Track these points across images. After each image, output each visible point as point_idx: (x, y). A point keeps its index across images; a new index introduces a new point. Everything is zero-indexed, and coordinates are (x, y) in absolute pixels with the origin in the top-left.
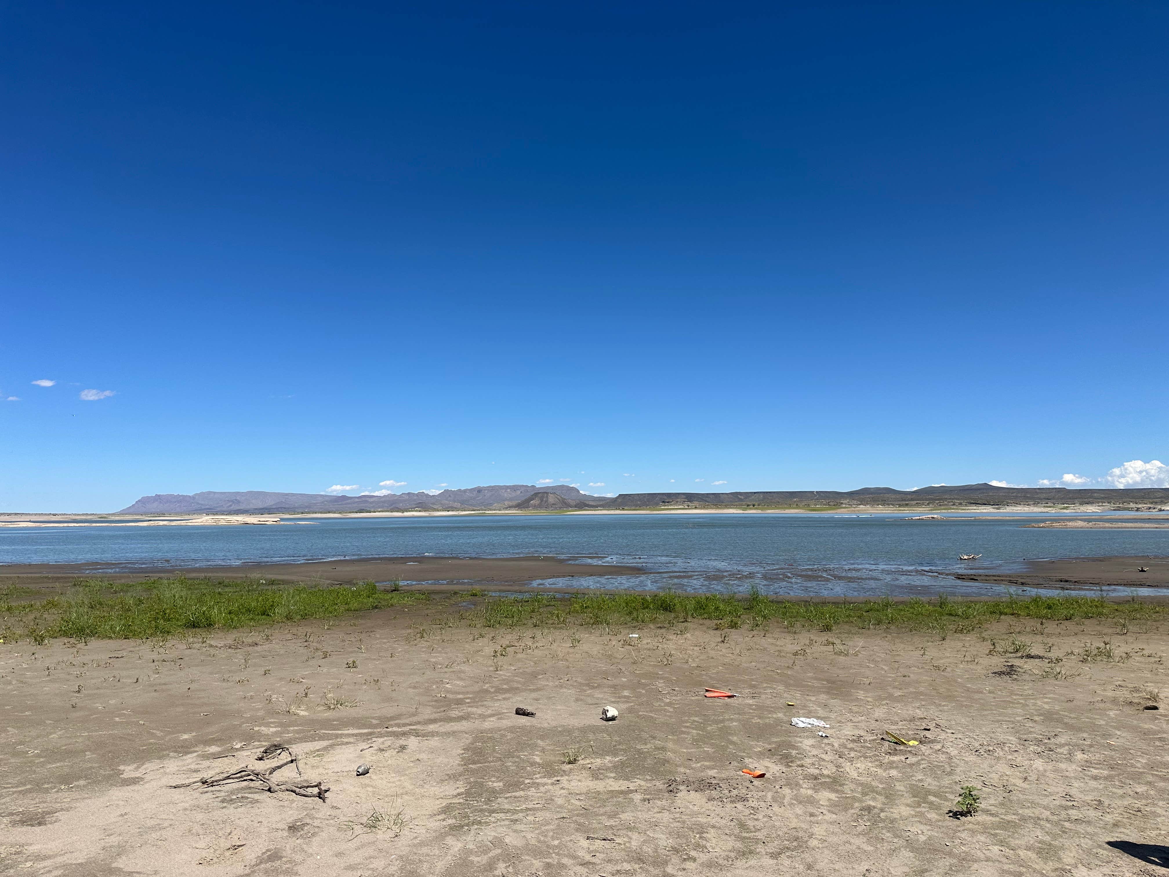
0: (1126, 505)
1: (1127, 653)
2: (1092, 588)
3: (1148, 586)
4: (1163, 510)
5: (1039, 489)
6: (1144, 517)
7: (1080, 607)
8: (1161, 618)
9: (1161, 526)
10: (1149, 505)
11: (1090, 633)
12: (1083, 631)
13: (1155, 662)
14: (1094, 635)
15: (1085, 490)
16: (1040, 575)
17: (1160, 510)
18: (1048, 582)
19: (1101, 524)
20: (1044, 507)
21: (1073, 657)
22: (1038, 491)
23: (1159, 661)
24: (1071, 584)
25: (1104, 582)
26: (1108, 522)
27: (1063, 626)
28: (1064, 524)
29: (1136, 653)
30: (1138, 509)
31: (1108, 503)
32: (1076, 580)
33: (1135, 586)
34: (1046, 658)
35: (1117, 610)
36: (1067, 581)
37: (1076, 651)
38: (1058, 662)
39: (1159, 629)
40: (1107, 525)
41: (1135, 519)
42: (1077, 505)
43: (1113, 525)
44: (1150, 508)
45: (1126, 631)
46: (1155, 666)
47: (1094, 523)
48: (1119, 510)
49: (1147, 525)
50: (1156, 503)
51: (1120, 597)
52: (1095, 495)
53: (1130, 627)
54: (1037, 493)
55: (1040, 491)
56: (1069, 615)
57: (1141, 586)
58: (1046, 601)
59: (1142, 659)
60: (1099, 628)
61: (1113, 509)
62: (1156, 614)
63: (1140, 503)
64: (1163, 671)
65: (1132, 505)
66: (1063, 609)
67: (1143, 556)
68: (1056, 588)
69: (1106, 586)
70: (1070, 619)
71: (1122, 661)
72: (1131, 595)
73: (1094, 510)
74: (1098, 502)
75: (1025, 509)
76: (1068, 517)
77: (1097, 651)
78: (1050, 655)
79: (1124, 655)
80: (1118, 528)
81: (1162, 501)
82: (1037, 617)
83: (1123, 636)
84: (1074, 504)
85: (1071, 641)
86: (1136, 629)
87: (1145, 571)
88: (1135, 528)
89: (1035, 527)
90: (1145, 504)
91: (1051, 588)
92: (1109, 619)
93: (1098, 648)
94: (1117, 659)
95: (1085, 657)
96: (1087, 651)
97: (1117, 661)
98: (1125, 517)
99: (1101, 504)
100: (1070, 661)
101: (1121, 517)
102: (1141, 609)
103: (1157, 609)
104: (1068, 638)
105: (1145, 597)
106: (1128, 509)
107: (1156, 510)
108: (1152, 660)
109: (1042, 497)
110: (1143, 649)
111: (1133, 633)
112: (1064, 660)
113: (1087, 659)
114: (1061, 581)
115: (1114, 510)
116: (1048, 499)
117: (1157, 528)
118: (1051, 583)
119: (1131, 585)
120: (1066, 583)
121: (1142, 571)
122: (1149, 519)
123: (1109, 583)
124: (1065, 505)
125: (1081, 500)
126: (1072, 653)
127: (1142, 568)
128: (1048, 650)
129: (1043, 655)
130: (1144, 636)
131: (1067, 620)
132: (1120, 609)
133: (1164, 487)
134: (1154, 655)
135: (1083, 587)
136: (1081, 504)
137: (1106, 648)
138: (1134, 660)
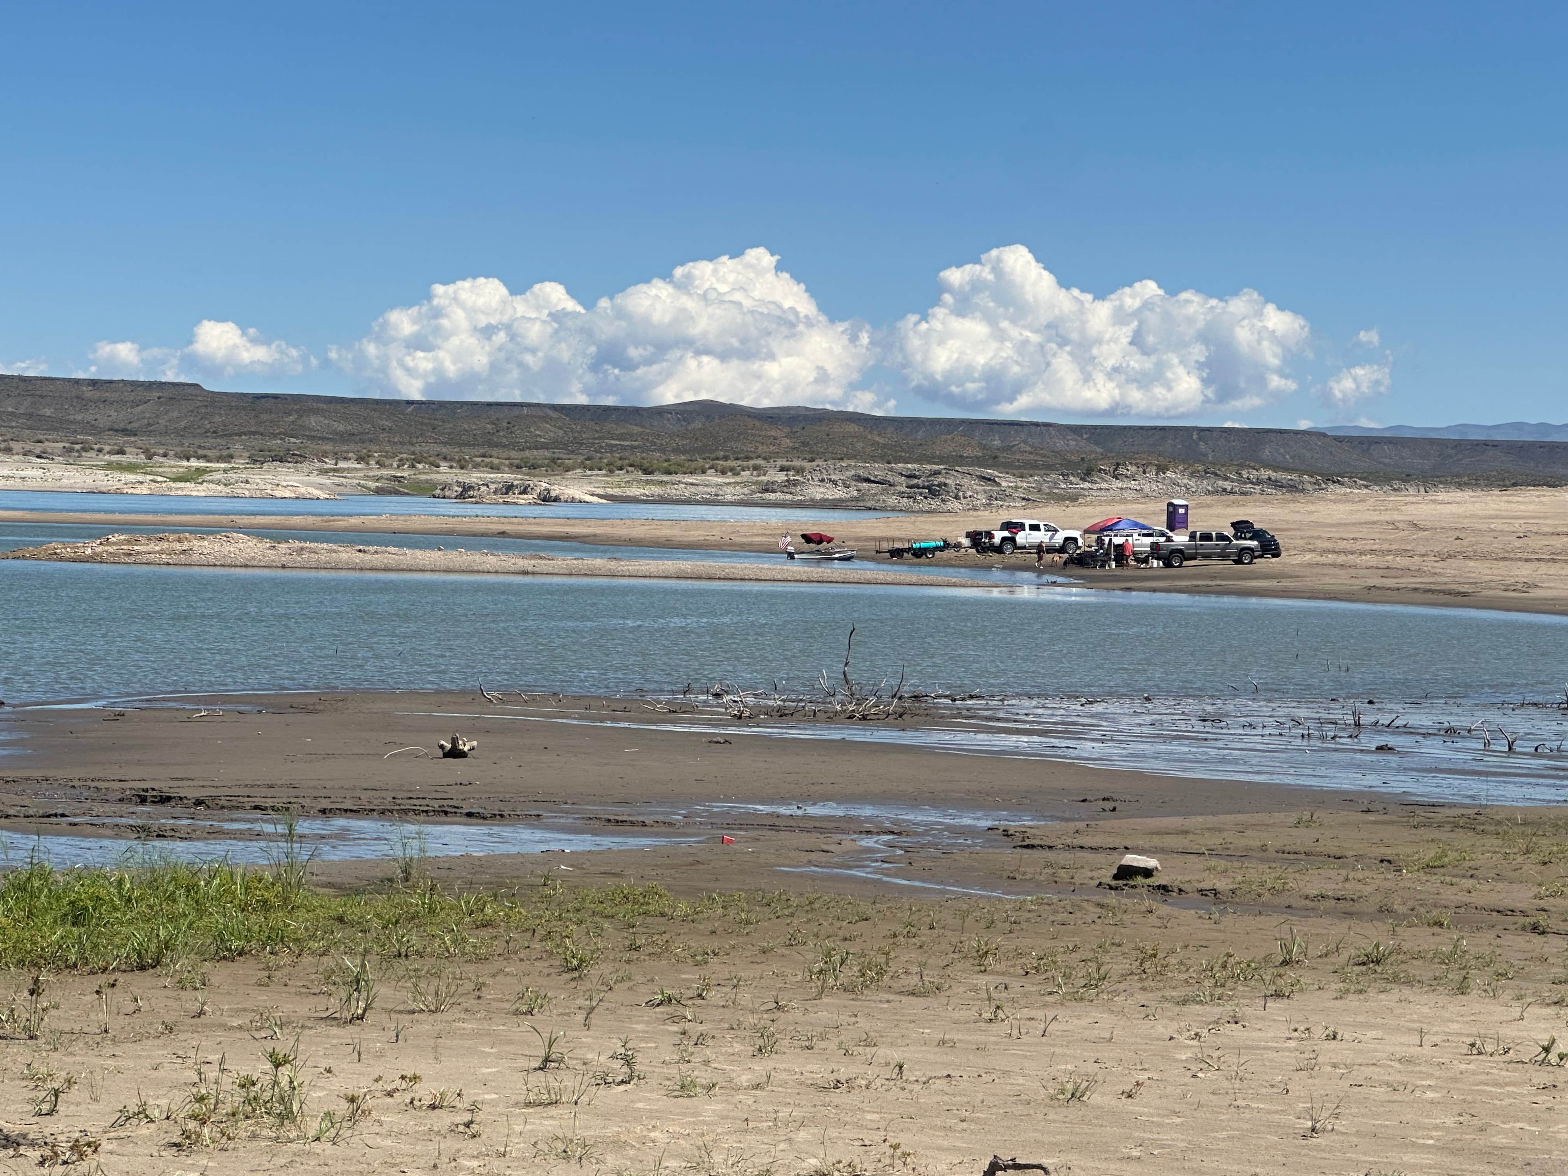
0: (424, 473)
1: (352, 1100)
2: (257, 827)
3: (470, 815)
4: (556, 499)
5: (93, 383)
6: (481, 526)
7: (201, 912)
8: (499, 946)
9: (542, 565)
10: (507, 476)
11: (226, 1019)
12: (201, 1013)
13: (453, 1130)
14: (240, 1028)
15: (276, 397)
16: (60, 774)
17: (547, 499)
18: (88, 805)
19: (324, 552)
20: (109, 466)
21: (145, 1130)
22: (88, 392)
23: (467, 1125)
24: (178, 811)
25: (306, 802)
26: (352, 543)
27: (120, 998)
28: (178, 547)
29: (390, 1094)
30: (465, 492)
31: (360, 459)
32: (200, 794)
33: (422, 817)
34: (33, 1144)
35: (341, 919)
36: (165, 800)
37: (158, 1105)
38: (82, 1156)
39: (484, 992)
40: (347, 555)
41: (450, 533)
42: (239, 463)
43: (368, 557)
44: (509, 488)
45: (362, 1005)
46: (451, 1144)
47: (298, 544)
48: (397, 493)
49: (491, 561)
50: (534, 467)
51: (360, 861)
52: (313, 421)
53: (383, 991)
54: (84, 403)
55: (95, 395)
56: (153, 947)
57: (444, 818)
58: (67, 887)
59: (408, 1121)
60: (262, 998)
61: (373, 485)
62: (483, 933)
63: (476, 466)
64: (475, 1163)
65: (446, 473)
66: (130, 922)
67: (463, 692)
68: (118, 832)
69: (315, 817)
70: (157, 962)
71: (333, 1132)
72: (399, 853)
73: (302, 490)
74: (321, 456)
75: (28, 473)
76: (198, 518)
77: (239, 1097)
78: (51, 1127)
79: (343, 1108)
80: (386, 569)
81: (553, 460)
82: (20, 963)
83: (350, 1028)
84: (229, 458)
85: (148, 1063)
86: (403, 996)
87: (462, 755)
88: (448, 571)
89: (61, 560)
90: (494, 468)
91: (96, 829)
92: (307, 960)
93: (247, 1084)
94: (313, 1127)
95: (192, 1125)
96: (201, 1099)
97: (311, 1133)
98: (416, 523)
99: (330, 464)
100: (130, 1148)
101: (399, 524)
102: (432, 911)
103: (488, 910)
104: (138, 1047)
105: (449, 865)
106: (428, 490)
107: (529, 497)
108: (443, 1120)
109: (103, 422)
110: (415, 1078)
111: (389, 1011)
112: (106, 1146)
113: (199, 1135)
114: (143, 800)
115: (379, 491)
116: (125, 432)
117: (525, 573)
118: (98, 809)
119: (406, 812)
120: (167, 808)
121: (455, 753)
122: (503, 534)
123: (325, 804)
124: (194, 463)
125: (257, 442)
126: (142, 1113)
127: (454, 741)
128: (45, 1107)
129: (25, 1129)
130: (426, 1025)
131: (142, 968)
132: (353, 913)
133: (566, 401)
134: (450, 1099)
135: (227, 826)
136: (257, 460)
137: (276, 1083)
138: (376, 1128)
